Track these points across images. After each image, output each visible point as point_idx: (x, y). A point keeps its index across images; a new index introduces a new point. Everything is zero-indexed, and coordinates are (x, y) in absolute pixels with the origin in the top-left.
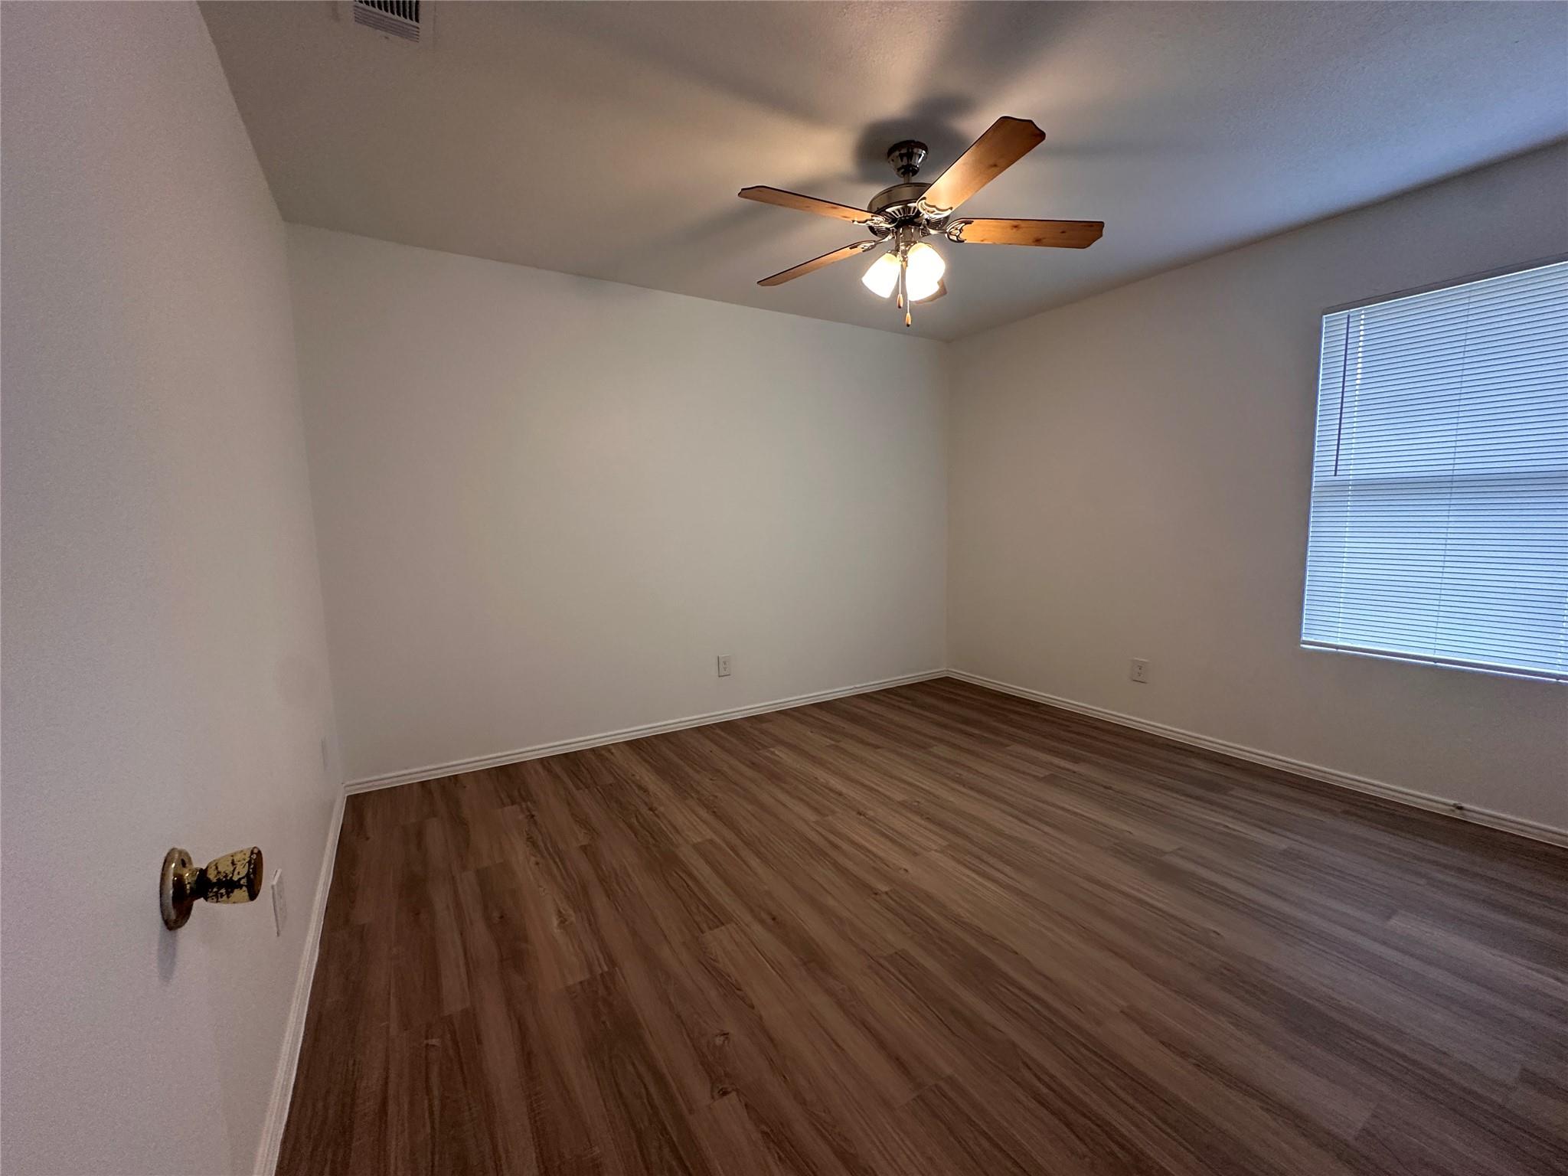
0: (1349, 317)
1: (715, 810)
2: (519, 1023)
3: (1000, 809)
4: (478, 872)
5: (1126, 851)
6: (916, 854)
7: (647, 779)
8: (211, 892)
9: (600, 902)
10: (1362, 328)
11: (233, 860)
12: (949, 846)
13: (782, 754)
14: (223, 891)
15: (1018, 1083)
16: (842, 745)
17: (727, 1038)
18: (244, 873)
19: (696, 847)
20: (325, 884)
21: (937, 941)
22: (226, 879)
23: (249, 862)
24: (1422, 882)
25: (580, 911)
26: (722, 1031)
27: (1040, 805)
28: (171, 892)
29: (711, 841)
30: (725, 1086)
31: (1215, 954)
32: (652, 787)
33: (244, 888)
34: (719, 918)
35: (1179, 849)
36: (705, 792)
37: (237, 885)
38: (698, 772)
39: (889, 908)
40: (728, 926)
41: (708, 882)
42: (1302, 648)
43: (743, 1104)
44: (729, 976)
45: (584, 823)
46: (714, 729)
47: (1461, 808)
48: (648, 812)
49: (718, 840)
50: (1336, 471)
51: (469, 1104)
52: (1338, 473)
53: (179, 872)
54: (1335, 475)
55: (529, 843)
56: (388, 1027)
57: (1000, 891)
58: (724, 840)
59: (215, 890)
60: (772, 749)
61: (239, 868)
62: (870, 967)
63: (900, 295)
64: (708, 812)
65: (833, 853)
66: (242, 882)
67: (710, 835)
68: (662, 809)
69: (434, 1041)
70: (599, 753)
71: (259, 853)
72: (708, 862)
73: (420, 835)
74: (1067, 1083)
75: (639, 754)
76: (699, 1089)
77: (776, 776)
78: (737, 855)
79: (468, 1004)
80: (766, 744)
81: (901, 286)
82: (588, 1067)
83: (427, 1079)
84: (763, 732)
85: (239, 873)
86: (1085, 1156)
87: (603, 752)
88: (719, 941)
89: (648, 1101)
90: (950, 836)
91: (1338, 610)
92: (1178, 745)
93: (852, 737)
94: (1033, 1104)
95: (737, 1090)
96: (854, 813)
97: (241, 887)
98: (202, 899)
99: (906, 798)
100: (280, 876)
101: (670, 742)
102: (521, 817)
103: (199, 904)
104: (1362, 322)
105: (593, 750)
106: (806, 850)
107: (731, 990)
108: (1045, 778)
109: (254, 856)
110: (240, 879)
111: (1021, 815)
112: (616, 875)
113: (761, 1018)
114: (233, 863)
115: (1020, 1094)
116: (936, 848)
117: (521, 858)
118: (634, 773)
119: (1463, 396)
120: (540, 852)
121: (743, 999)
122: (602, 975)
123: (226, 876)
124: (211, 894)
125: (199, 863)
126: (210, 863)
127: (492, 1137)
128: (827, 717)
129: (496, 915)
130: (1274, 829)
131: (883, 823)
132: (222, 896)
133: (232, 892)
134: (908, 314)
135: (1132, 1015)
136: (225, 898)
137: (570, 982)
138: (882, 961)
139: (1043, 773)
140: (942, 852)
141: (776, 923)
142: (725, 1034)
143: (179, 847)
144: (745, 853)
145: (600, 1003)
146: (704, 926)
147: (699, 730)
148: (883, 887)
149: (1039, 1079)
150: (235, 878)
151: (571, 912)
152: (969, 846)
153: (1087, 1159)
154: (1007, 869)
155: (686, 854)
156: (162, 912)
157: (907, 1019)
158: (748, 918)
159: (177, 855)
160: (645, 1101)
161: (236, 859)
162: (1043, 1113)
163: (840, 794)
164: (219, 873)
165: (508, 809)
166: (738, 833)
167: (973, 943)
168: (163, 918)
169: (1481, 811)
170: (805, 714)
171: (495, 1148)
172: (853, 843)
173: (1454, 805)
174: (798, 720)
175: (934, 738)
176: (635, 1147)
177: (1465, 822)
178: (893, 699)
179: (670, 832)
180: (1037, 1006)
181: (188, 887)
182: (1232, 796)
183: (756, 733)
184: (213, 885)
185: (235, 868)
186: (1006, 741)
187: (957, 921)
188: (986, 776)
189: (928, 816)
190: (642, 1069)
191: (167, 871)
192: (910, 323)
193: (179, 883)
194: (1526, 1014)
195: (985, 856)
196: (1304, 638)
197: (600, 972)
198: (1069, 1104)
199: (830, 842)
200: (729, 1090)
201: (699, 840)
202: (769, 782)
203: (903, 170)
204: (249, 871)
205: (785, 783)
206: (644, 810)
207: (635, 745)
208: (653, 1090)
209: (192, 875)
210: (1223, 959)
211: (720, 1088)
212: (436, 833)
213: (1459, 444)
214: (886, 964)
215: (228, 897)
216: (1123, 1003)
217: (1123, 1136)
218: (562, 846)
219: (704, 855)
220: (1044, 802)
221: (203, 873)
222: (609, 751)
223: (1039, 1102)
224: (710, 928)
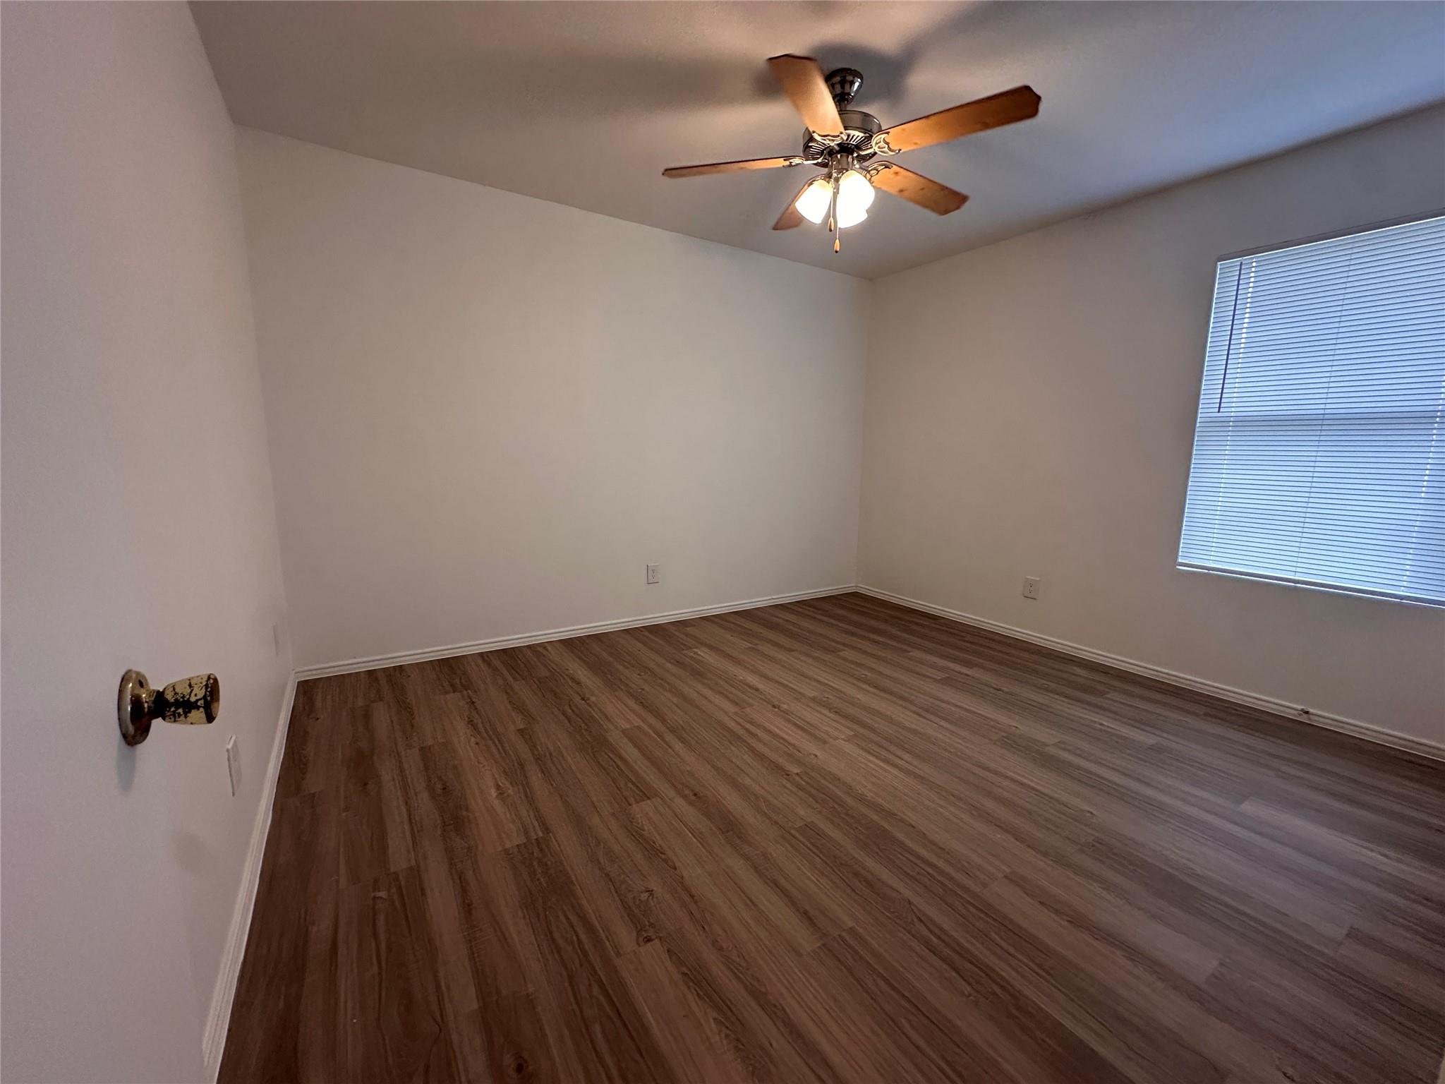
0: (1241, 264)
1: (643, 701)
2: (460, 878)
3: (901, 706)
4: (422, 749)
5: (1013, 743)
6: (825, 742)
7: (580, 673)
8: (168, 711)
9: (535, 777)
10: (1252, 275)
11: (190, 683)
12: (855, 735)
13: (703, 654)
14: (180, 711)
15: (913, 936)
16: (760, 647)
17: (651, 894)
18: (201, 694)
19: (624, 732)
20: (278, 757)
21: (844, 816)
22: (184, 700)
23: (206, 686)
24: (1271, 773)
25: (518, 785)
26: (647, 888)
27: (937, 703)
28: (129, 709)
29: (639, 728)
30: (649, 934)
31: (1089, 831)
32: (584, 680)
33: (202, 709)
34: (646, 793)
35: (1059, 742)
36: (634, 686)
37: (194, 706)
38: (627, 668)
39: (799, 787)
40: (654, 800)
41: (635, 762)
42: (1178, 569)
43: (666, 949)
44: (654, 843)
45: (521, 709)
46: (642, 631)
47: (1307, 713)
48: (580, 701)
49: (646, 728)
50: (1219, 408)
51: (413, 948)
52: (1221, 410)
53: (136, 692)
54: (1219, 412)
55: (470, 726)
56: (337, 881)
57: (901, 775)
58: (650, 725)
59: (173, 709)
60: (695, 650)
61: (196, 690)
62: (782, 837)
63: (832, 219)
64: (636, 703)
65: (752, 741)
66: (199, 704)
67: (639, 722)
68: (593, 699)
69: (383, 894)
70: (536, 650)
71: (216, 680)
72: (636, 745)
73: (367, 716)
74: (955, 934)
75: (572, 652)
76: (625, 936)
77: (698, 673)
78: (663, 740)
79: (413, 862)
80: (690, 645)
81: (832, 212)
82: (524, 917)
83: (374, 925)
84: (687, 635)
85: (196, 695)
86: (970, 995)
87: (539, 649)
88: (644, 811)
89: (579, 946)
90: (855, 727)
91: (1211, 535)
92: (1062, 655)
93: (770, 641)
94: (925, 952)
95: (660, 939)
96: (770, 706)
97: (198, 708)
98: (160, 718)
99: (817, 694)
100: (235, 742)
101: (601, 641)
102: (462, 703)
103: (157, 724)
104: (1253, 269)
105: (529, 647)
106: (725, 736)
107: (654, 853)
108: (941, 680)
109: (212, 681)
110: (198, 700)
111: (920, 711)
112: (551, 754)
113: (682, 878)
114: (190, 686)
115: (915, 944)
116: (843, 737)
117: (461, 737)
118: (567, 668)
119: (1339, 341)
120: (479, 733)
121: (665, 861)
122: (537, 839)
123: (183, 697)
124: (169, 714)
125: (156, 684)
126: (169, 685)
127: (435, 976)
128: (748, 625)
129: (439, 786)
130: (1143, 727)
131: (797, 716)
132: (179, 715)
133: (190, 712)
134: (837, 241)
135: (1014, 879)
136: (182, 718)
137: (508, 845)
138: (793, 832)
139: (940, 675)
140: (848, 741)
141: (698, 798)
142: (649, 891)
143: (135, 669)
144: (669, 737)
145: (535, 863)
146: (632, 800)
147: (627, 631)
148: (795, 770)
149: (931, 931)
150: (193, 699)
151: (508, 785)
152: (872, 735)
153: (971, 998)
154: (907, 756)
155: (614, 737)
156: (120, 725)
157: (815, 880)
158: (672, 793)
159: (134, 676)
160: (576, 946)
161: (193, 682)
162: (935, 960)
163: (757, 690)
164: (176, 693)
165: (450, 696)
166: (664, 721)
167: (875, 817)
168: (121, 731)
169: (1325, 716)
170: (726, 621)
171: (438, 987)
172: (769, 732)
173: (1302, 710)
174: (720, 626)
175: (844, 645)
176: (567, 985)
177: (1310, 724)
178: (806, 609)
179: (601, 718)
180: (930, 871)
181: (146, 705)
182: (1107, 698)
183: (681, 636)
184: (171, 705)
185: (192, 691)
186: (909, 649)
187: (862, 799)
188: (890, 678)
189: (836, 710)
190: (574, 919)
191: (124, 688)
192: (838, 250)
193: (136, 701)
194: (1355, 883)
195: (886, 744)
196: (1180, 561)
197: (535, 837)
198: (957, 952)
199: (747, 730)
200: (653, 938)
201: (628, 727)
202: (692, 678)
203: (839, 98)
204: (206, 694)
205: (706, 679)
206: (577, 699)
207: (569, 644)
208: (583, 937)
209: (149, 695)
210: (1097, 834)
211: (645, 935)
212: (383, 718)
213: (1331, 385)
214: (797, 835)
215: (186, 717)
216: (1008, 870)
217: (1002, 978)
218: (500, 729)
219: (631, 739)
220: (942, 701)
221: (160, 695)
222: (545, 648)
223: (930, 951)
224: (637, 802)
